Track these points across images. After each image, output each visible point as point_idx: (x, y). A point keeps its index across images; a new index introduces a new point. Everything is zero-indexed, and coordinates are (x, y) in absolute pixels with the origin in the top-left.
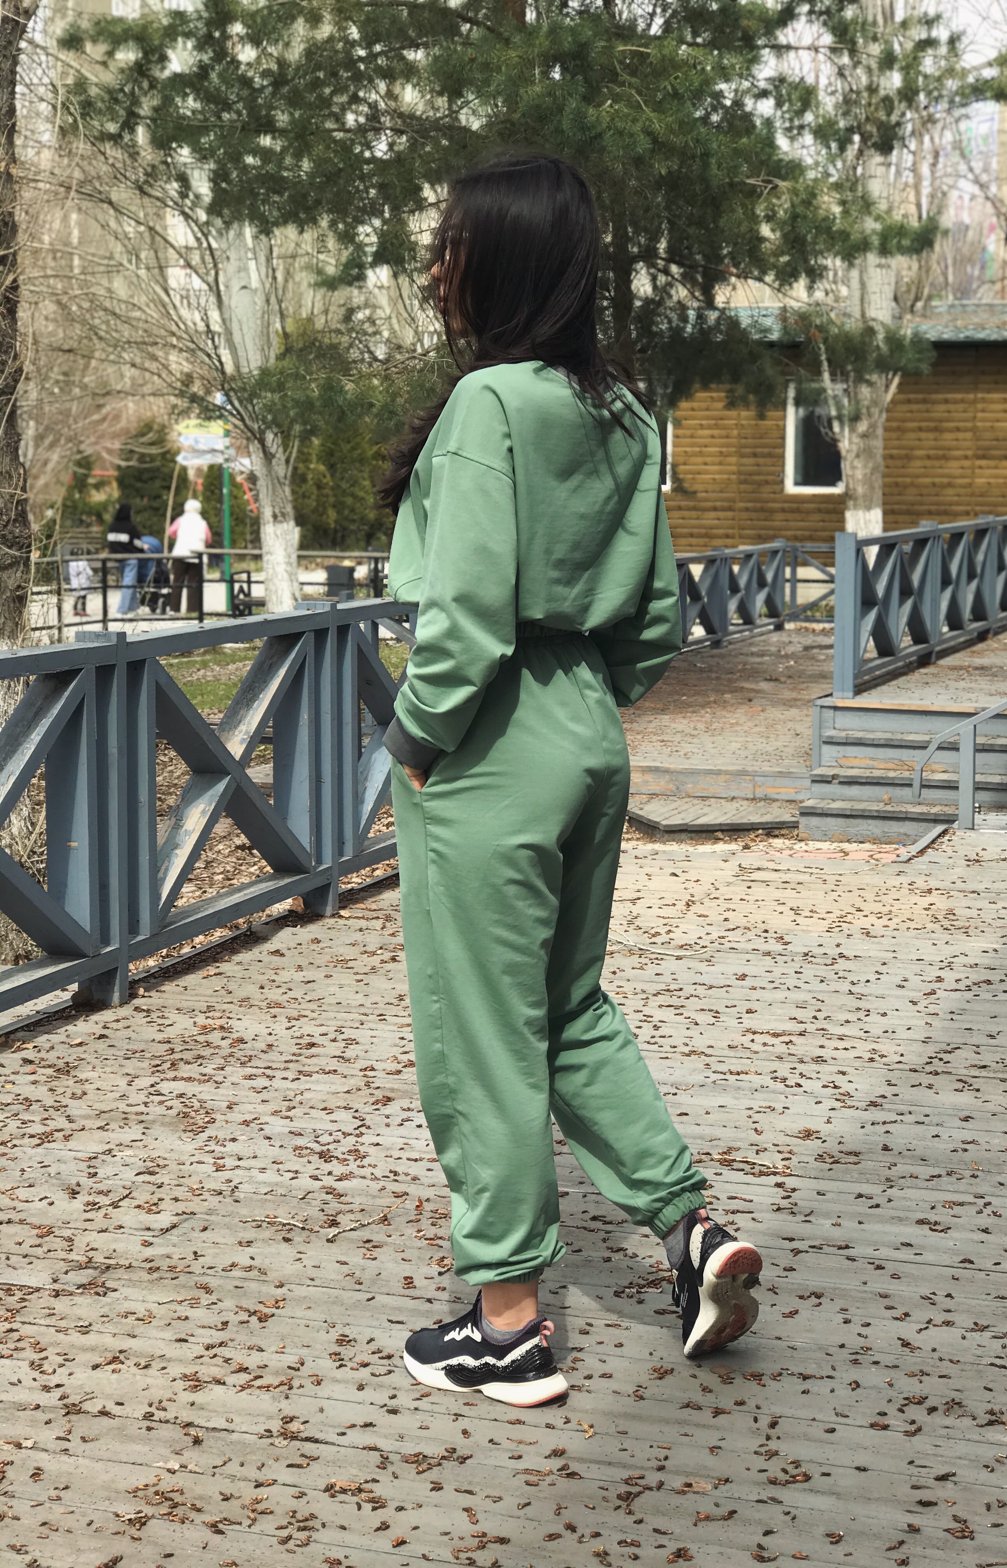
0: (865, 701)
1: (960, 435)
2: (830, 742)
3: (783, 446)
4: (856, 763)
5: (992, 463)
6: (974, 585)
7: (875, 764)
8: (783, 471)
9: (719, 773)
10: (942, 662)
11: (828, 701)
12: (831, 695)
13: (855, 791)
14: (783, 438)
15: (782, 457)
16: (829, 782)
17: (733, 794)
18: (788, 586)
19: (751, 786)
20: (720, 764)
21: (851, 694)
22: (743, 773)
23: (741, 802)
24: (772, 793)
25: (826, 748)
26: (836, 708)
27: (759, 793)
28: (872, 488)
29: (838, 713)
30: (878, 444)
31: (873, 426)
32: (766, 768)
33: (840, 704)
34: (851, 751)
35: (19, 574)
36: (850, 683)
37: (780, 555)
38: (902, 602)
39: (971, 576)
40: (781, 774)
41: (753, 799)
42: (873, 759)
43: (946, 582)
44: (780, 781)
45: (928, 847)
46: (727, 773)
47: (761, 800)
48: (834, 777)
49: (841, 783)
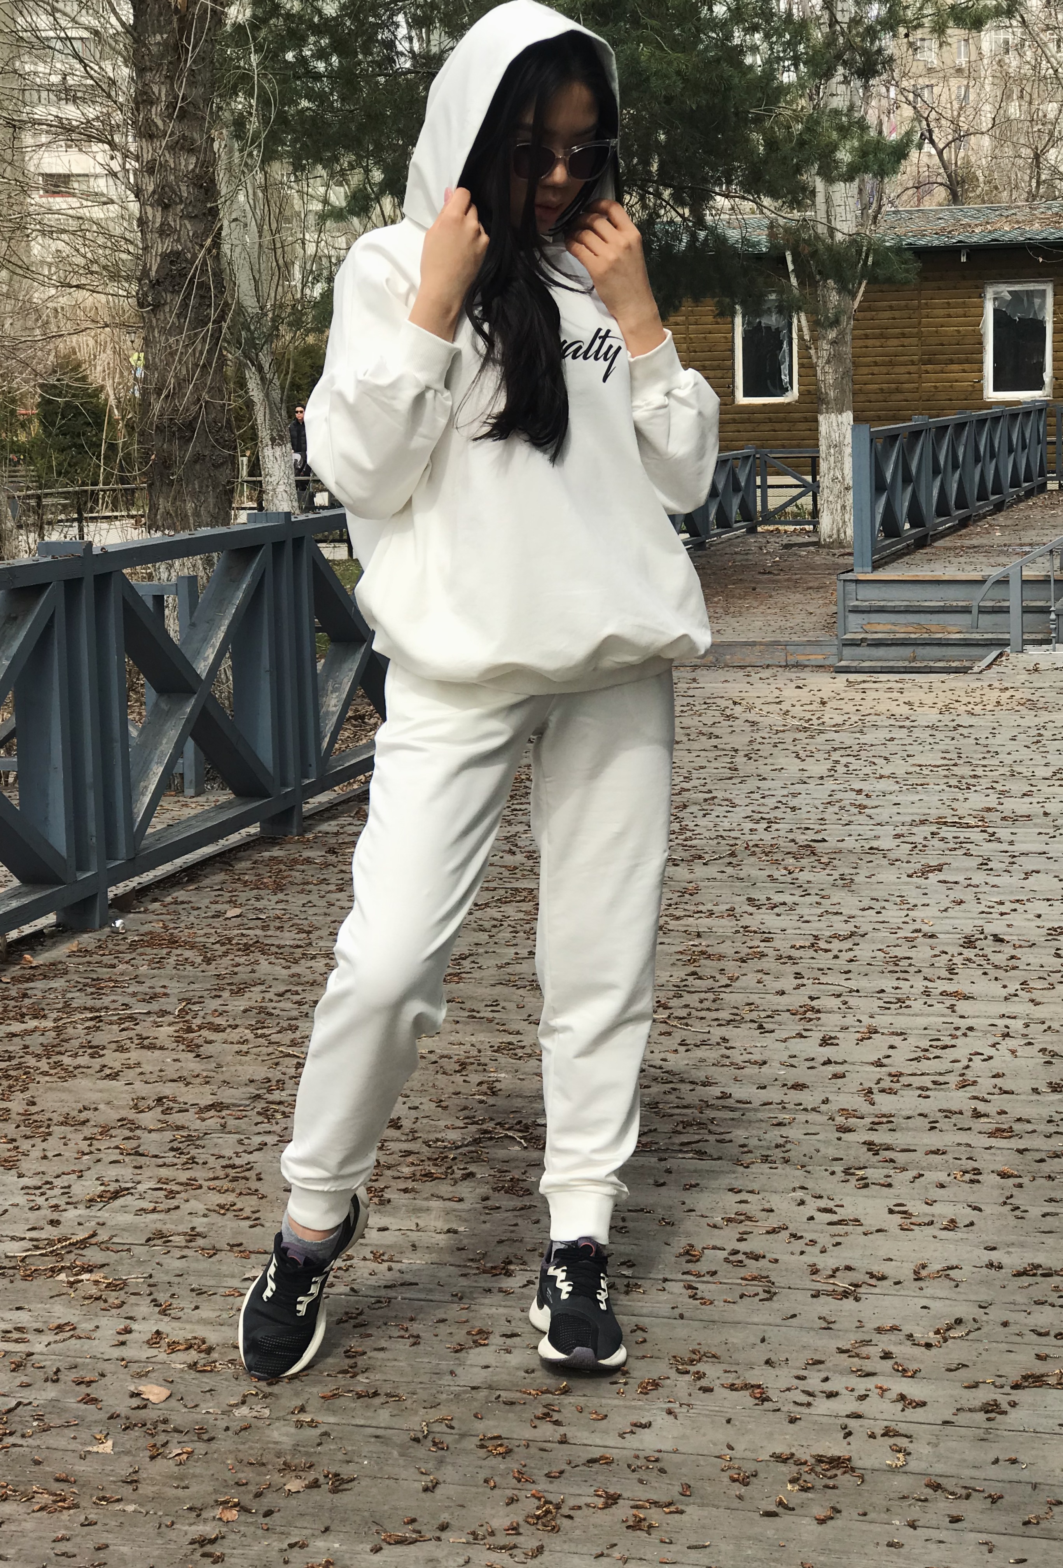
0: (880, 575)
1: (906, 341)
2: (856, 611)
3: (732, 358)
4: (879, 628)
5: (938, 367)
6: (957, 475)
7: (897, 628)
8: (733, 382)
9: (754, 644)
10: (939, 543)
11: (849, 576)
12: (852, 570)
13: (881, 652)
14: (732, 350)
15: (732, 368)
16: (859, 645)
17: (767, 663)
18: (759, 491)
19: (783, 654)
20: (753, 637)
21: (870, 569)
22: (776, 643)
23: (776, 669)
24: (802, 659)
25: (852, 617)
26: (857, 581)
27: (792, 660)
28: (843, 391)
29: (860, 586)
30: (847, 350)
31: (842, 333)
32: (795, 638)
33: (861, 577)
34: (875, 617)
35: (228, 471)
36: (868, 558)
37: (751, 459)
38: (904, 489)
39: (955, 467)
40: (810, 643)
41: (786, 666)
42: (894, 624)
43: (936, 471)
44: (809, 649)
45: (991, 664)
46: (761, 644)
47: (793, 666)
48: (863, 640)
49: (869, 645)
